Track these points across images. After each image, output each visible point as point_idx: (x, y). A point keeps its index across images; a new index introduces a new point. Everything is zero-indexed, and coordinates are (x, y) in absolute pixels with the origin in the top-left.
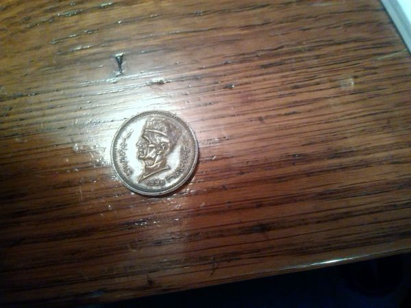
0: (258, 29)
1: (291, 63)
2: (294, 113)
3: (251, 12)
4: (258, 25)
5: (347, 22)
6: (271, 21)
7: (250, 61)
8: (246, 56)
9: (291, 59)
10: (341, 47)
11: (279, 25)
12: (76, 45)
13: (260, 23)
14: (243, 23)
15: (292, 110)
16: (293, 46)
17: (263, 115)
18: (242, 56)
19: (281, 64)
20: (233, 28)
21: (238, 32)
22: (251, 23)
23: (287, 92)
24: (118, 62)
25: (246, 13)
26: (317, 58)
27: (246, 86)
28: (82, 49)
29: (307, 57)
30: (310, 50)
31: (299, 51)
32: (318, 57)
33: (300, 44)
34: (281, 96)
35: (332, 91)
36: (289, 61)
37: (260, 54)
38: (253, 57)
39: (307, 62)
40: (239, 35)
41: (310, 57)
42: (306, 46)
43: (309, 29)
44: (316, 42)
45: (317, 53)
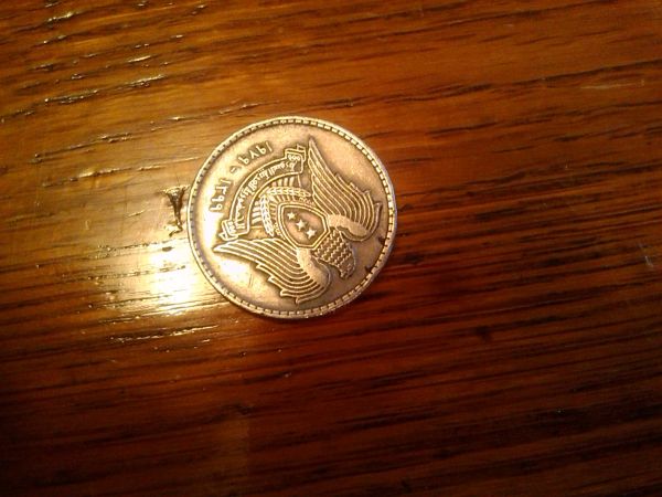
0: (468, 137)
1: (541, 210)
2: (551, 319)
3: (453, 101)
4: (470, 128)
5: (653, 125)
6: (496, 120)
7: (454, 204)
8: (444, 194)
9: (541, 202)
10: (636, 178)
11: (514, 129)
12: (85, 166)
13: (472, 125)
14: (434, 122)
15: (544, 313)
16: (541, 173)
17: (489, 322)
18: (436, 195)
19: (521, 213)
20: (416, 133)
21: (426, 143)
22: (453, 124)
23: (533, 273)
24: (174, 204)
25: (441, 102)
26: (596, 201)
27: (449, 258)
28: (96, 175)
29: (573, 198)
30: (577, 184)
31: (558, 185)
32: (596, 198)
33: (556, 169)
34: (519, 283)
35: (628, 272)
36: (537, 207)
37: (475, 188)
38: (462, 196)
39: (573, 209)
40: (431, 148)
41: (580, 197)
42: (571, 174)
43: (575, 138)
44: (589, 166)
45: (593, 189)
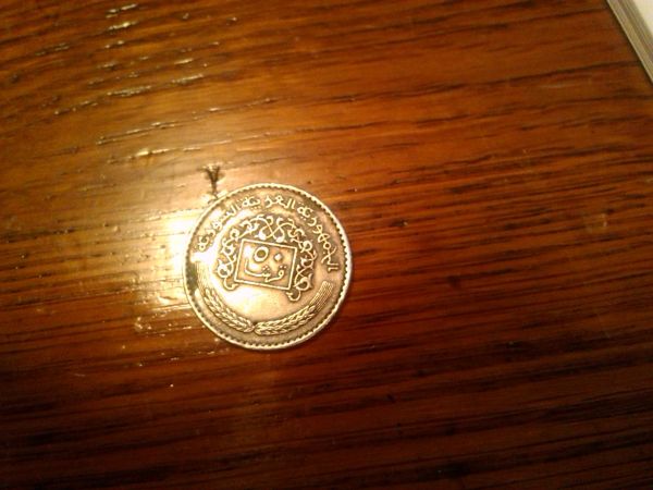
0: (446, 126)
1: (503, 185)
2: (509, 271)
3: (434, 98)
4: (447, 119)
5: (593, 118)
6: (469, 113)
7: (433, 180)
8: (427, 172)
9: (502, 178)
10: (583, 160)
11: (483, 120)
12: (140, 147)
13: (448, 115)
14: (421, 115)
15: (502, 266)
16: (504, 156)
17: (457, 273)
18: (420, 173)
19: (486, 187)
20: (404, 123)
21: (412, 130)
22: (434, 116)
23: (496, 235)
24: (212, 178)
25: (425, 98)
26: (547, 178)
27: (428, 223)
28: (150, 155)
29: (529, 175)
30: (533, 164)
31: (516, 166)
32: (547, 175)
33: (516, 152)
34: (484, 242)
35: (570, 235)
36: (499, 183)
37: (451, 168)
38: (439, 174)
39: (528, 184)
40: (416, 136)
41: (534, 175)
42: (528, 157)
43: (532, 128)
44: (543, 150)
45: (545, 169)
